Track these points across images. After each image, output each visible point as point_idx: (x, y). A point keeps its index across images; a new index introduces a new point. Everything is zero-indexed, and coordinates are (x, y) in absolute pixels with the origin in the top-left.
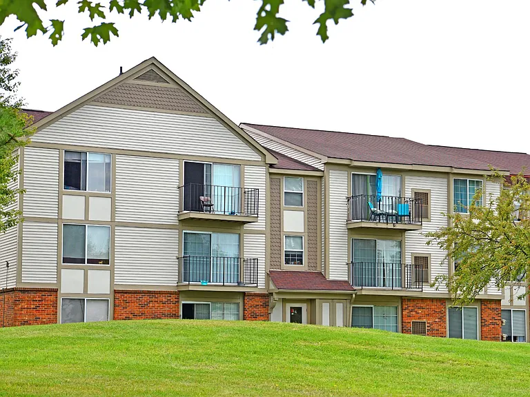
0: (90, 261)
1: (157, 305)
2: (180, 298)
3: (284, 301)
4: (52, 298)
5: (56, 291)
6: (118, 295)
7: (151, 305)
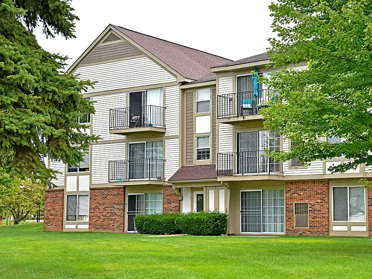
0: (81, 170)
1: (112, 197)
2: (126, 191)
3: (193, 189)
4: (61, 195)
5: (63, 190)
6: (92, 191)
7: (108, 197)
